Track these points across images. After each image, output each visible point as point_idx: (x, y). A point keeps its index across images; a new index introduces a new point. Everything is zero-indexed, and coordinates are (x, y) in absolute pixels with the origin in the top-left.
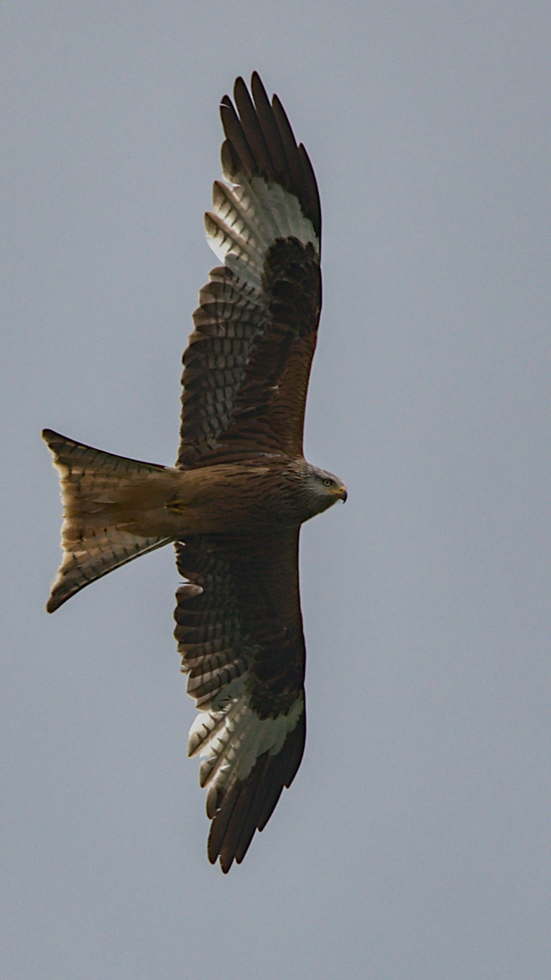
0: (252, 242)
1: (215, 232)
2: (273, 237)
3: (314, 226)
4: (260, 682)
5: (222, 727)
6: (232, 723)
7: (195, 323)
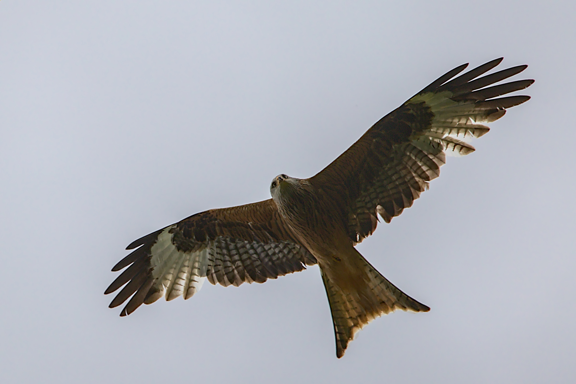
0: (186, 264)
2: (178, 254)
3: (160, 233)
4: (413, 131)
5: (449, 138)
6: (444, 133)
7: (242, 283)
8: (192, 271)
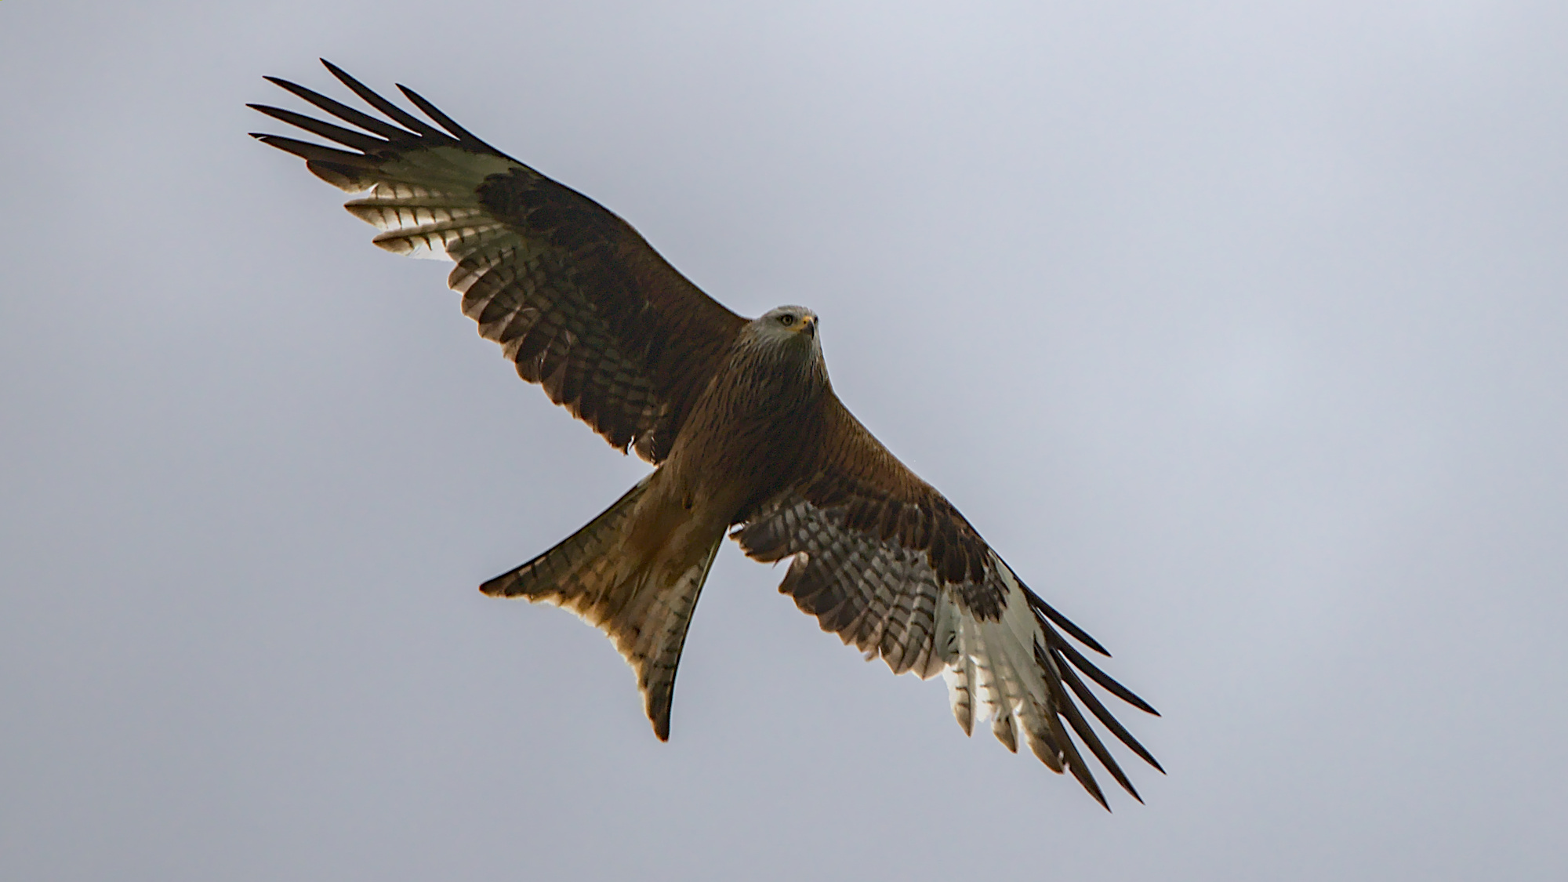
0: (457, 214)
1: (407, 244)
5: (974, 670)
6: (980, 656)
7: (494, 339)
8: (448, 230)
